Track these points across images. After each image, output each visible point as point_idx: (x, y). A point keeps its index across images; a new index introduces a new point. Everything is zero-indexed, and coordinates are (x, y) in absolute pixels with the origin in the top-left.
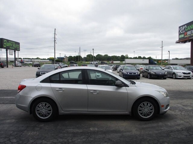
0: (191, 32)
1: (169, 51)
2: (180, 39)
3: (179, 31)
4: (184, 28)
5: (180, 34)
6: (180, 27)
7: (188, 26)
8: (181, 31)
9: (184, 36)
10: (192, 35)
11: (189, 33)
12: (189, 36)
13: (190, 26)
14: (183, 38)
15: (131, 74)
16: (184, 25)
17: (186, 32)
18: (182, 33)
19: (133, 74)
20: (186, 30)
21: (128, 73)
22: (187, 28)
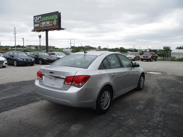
0: (46, 23)
1: (23, 38)
2: (35, 28)
3: (34, 21)
4: (38, 18)
5: (35, 23)
6: (34, 17)
7: (43, 18)
8: (36, 20)
9: (39, 25)
10: (46, 26)
11: (43, 23)
12: (44, 26)
13: (45, 17)
14: (39, 27)
15: (28, 60)
16: (39, 16)
17: (41, 22)
18: (37, 22)
19: (29, 61)
20: (41, 21)
21: (25, 60)
22: (42, 19)
